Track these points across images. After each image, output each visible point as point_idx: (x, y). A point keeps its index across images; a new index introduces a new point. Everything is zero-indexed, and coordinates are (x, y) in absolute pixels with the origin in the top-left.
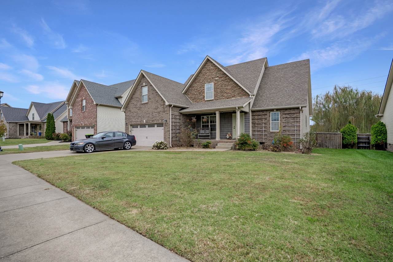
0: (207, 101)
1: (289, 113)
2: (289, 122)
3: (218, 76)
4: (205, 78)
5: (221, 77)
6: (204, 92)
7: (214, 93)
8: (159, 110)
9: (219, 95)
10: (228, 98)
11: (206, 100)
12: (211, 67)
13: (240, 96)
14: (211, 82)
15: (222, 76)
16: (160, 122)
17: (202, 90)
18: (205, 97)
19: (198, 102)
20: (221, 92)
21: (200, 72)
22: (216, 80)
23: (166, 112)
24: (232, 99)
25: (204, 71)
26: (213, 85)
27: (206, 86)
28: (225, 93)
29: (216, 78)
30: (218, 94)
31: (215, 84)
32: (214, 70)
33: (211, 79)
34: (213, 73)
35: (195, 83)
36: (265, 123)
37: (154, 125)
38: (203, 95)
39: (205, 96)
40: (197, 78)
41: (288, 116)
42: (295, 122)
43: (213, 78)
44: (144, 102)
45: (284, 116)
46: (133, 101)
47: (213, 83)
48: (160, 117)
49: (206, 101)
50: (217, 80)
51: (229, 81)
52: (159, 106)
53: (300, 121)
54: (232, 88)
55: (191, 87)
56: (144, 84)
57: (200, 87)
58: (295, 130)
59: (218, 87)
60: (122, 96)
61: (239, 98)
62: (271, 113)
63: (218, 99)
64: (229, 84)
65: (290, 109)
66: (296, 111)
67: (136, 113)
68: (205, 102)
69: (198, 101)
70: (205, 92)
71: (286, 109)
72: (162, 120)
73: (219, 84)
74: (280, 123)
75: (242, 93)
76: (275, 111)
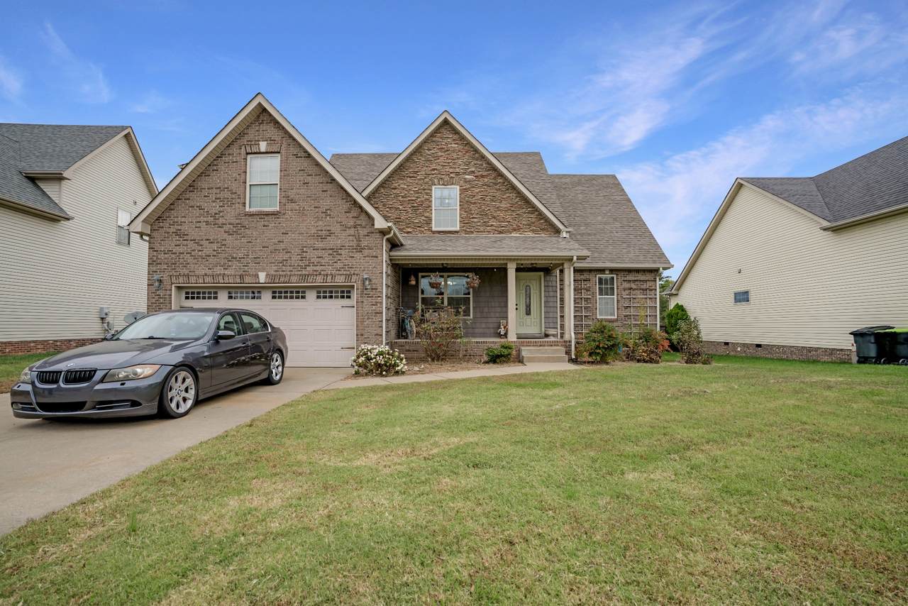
0: (439, 232)
1: (636, 279)
2: (635, 298)
3: (473, 172)
4: (434, 170)
5: (483, 176)
6: (430, 206)
7: (460, 215)
8: (332, 242)
9: (475, 220)
10: (501, 233)
11: (434, 229)
12: (453, 145)
13: (533, 231)
14: (453, 184)
15: (486, 173)
16: (340, 280)
17: (422, 201)
18: (433, 222)
19: (408, 233)
20: (483, 214)
21: (418, 150)
22: (466, 181)
23: (366, 252)
24: (513, 235)
25: (429, 150)
26: (458, 193)
27: (437, 192)
28: (494, 217)
29: (467, 177)
30: (473, 218)
31: (463, 191)
32: (460, 153)
33: (452, 175)
34: (460, 162)
35: (401, 179)
36: (587, 299)
37: (304, 292)
38: (427, 214)
39: (433, 218)
40: (408, 164)
41: (633, 286)
42: (646, 298)
43: (457, 174)
44: (253, 210)
45: (626, 285)
46: (196, 198)
47: (458, 187)
48: (339, 265)
49: (434, 232)
50: (469, 181)
51: (503, 188)
52: (336, 228)
53: (656, 298)
54: (513, 209)
55: (383, 187)
56: (263, 146)
57: (417, 192)
58: (647, 316)
59: (473, 200)
60: (65, 175)
61: (531, 234)
62: (597, 276)
63: (472, 232)
64: (505, 197)
65: (638, 271)
66: (649, 277)
67: (215, 246)
68: (432, 235)
69: (409, 230)
70: (433, 208)
71: (630, 271)
72: (349, 276)
73: (477, 193)
74: (616, 300)
75: (537, 223)
76: (607, 272)
